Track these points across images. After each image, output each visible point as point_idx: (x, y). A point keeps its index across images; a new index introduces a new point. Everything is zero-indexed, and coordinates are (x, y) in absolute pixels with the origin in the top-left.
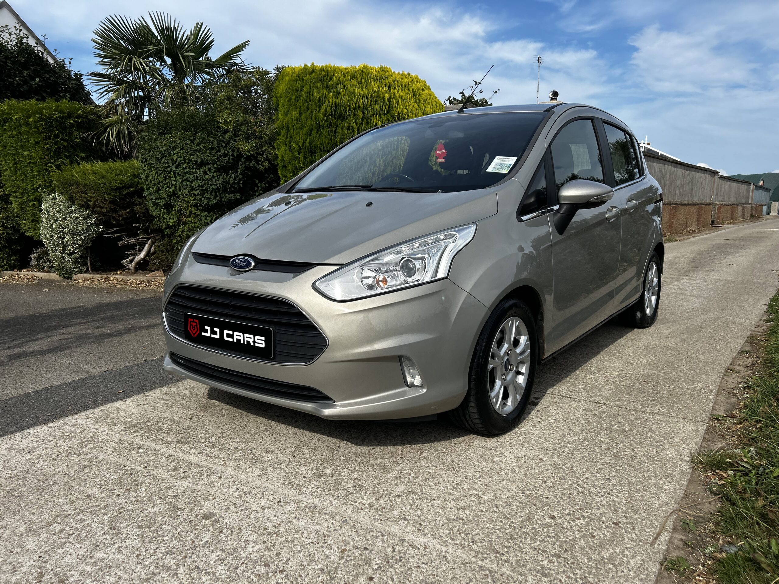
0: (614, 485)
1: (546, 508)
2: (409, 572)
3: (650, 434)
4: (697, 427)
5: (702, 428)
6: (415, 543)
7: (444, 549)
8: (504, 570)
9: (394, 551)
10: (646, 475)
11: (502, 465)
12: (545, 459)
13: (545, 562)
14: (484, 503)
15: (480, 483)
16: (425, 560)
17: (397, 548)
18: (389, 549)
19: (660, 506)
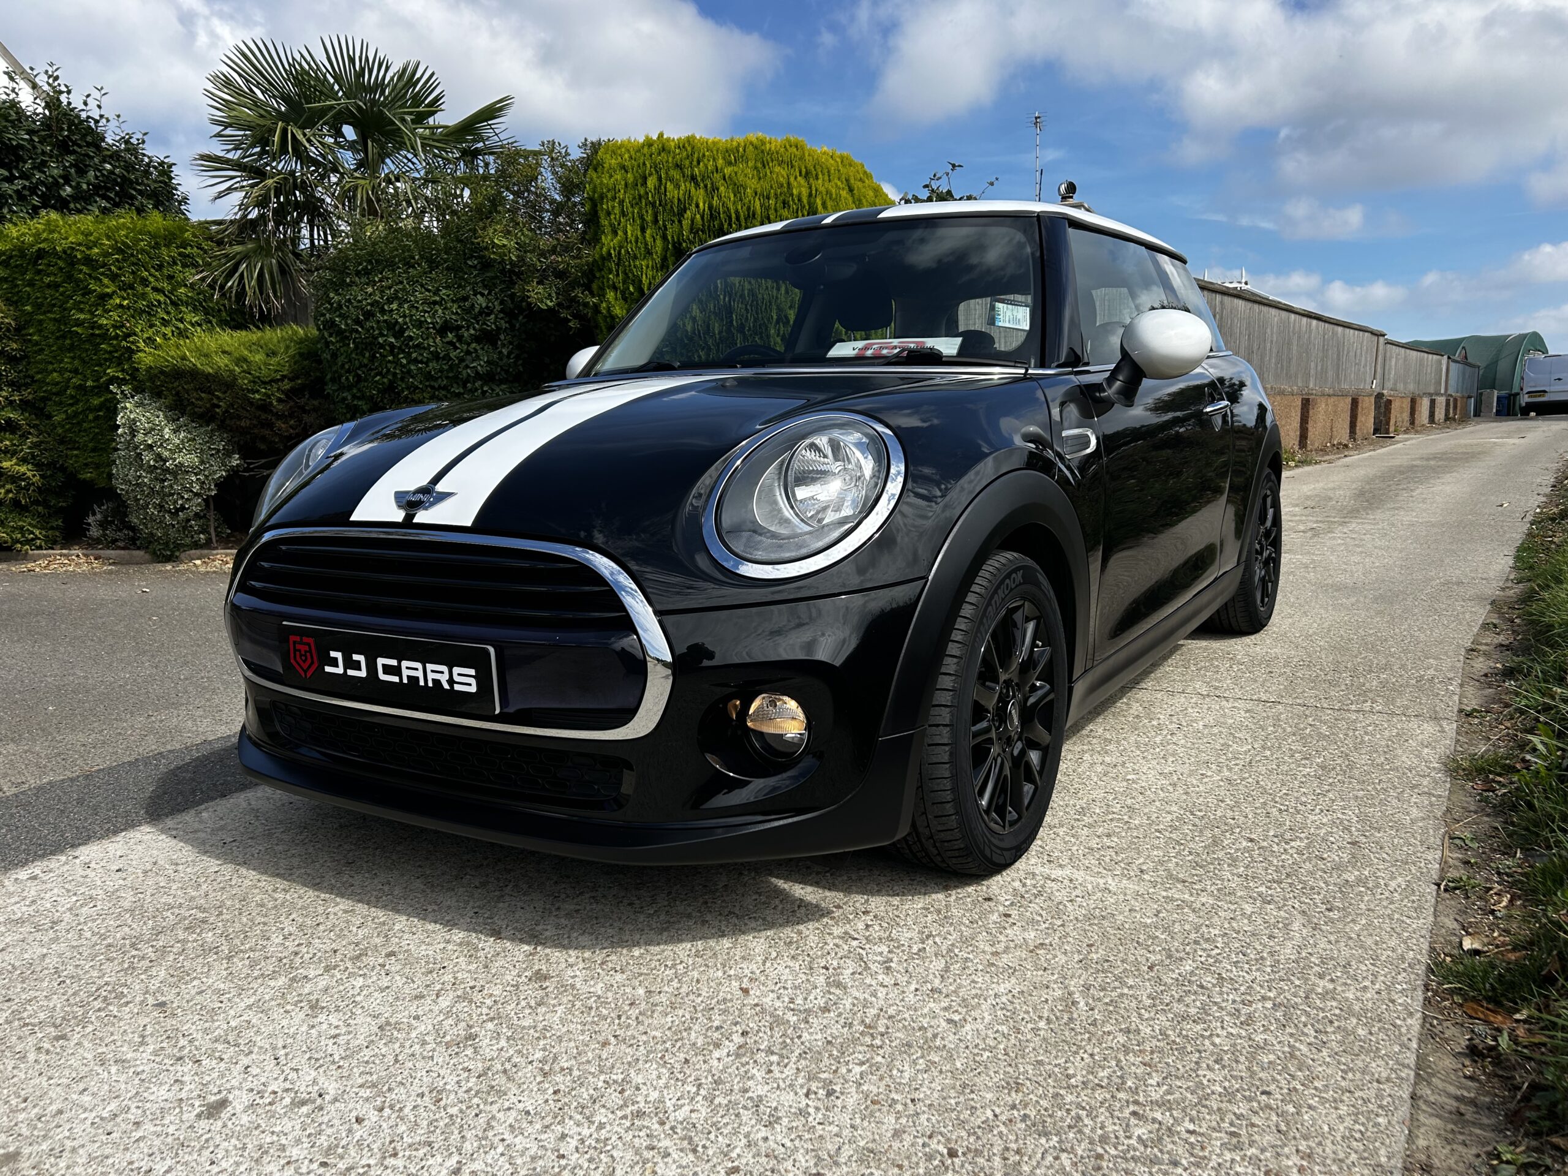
0: (1333, 801)
1: (1238, 830)
2: (1061, 907)
3: (1367, 738)
4: (1441, 726)
5: (1451, 728)
6: (1053, 876)
7: (1102, 881)
8: (1204, 900)
9: (1024, 885)
10: (1379, 788)
11: (1143, 784)
12: (1209, 774)
13: (1263, 889)
14: (1137, 828)
15: (1119, 806)
16: (1078, 892)
17: (1028, 882)
18: (1017, 884)
19: (1413, 822)
